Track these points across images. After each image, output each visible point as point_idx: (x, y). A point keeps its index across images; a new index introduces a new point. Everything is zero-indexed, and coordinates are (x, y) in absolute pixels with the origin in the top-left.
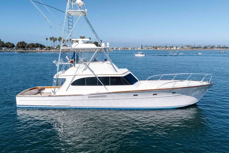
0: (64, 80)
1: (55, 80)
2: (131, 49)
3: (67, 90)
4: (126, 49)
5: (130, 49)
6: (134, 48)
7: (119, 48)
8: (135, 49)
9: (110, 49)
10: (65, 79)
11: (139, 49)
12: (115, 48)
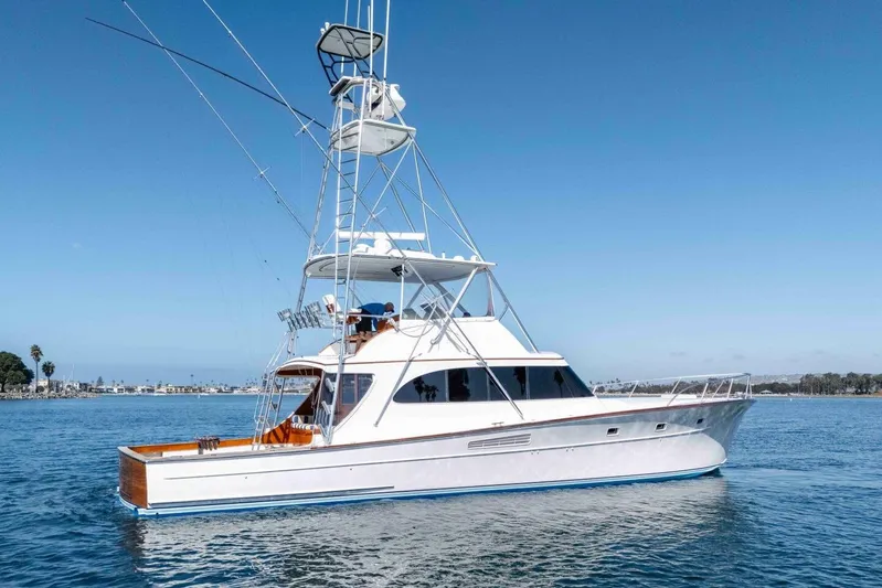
0: (365, 381)
1: (334, 380)
2: (220, 391)
3: (377, 423)
4: (194, 391)
5: (213, 390)
6: (232, 389)
7: (163, 389)
8: (235, 392)
9: (115, 390)
10: (370, 376)
11: (254, 390)
12: (139, 389)
